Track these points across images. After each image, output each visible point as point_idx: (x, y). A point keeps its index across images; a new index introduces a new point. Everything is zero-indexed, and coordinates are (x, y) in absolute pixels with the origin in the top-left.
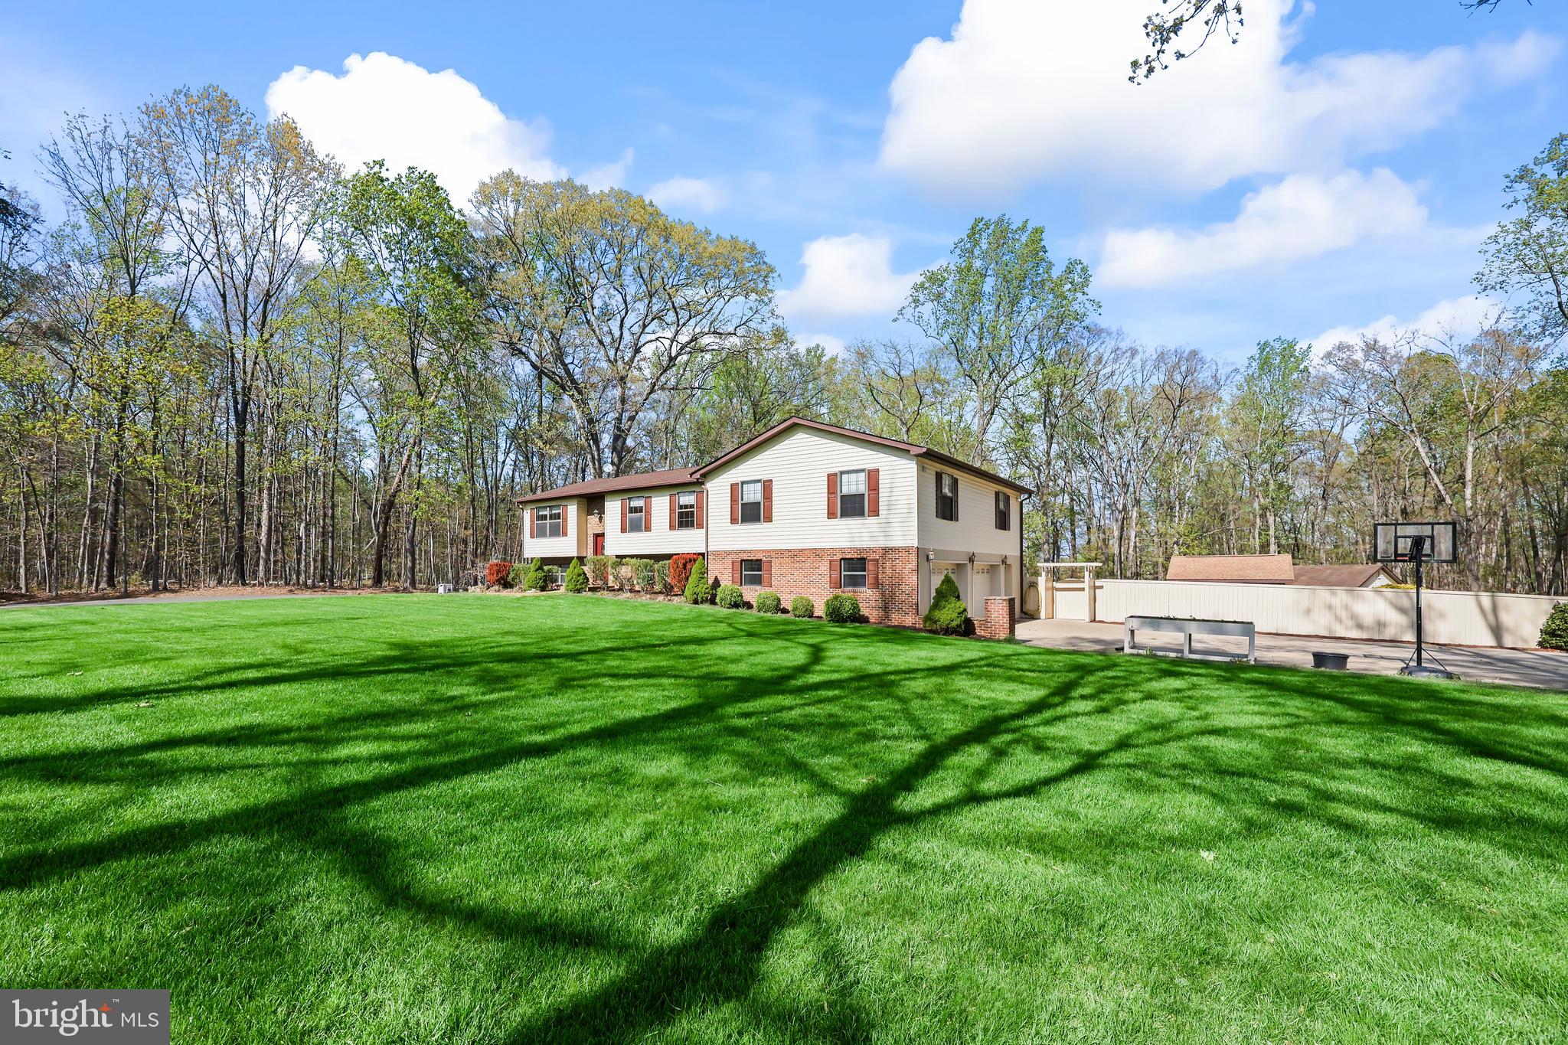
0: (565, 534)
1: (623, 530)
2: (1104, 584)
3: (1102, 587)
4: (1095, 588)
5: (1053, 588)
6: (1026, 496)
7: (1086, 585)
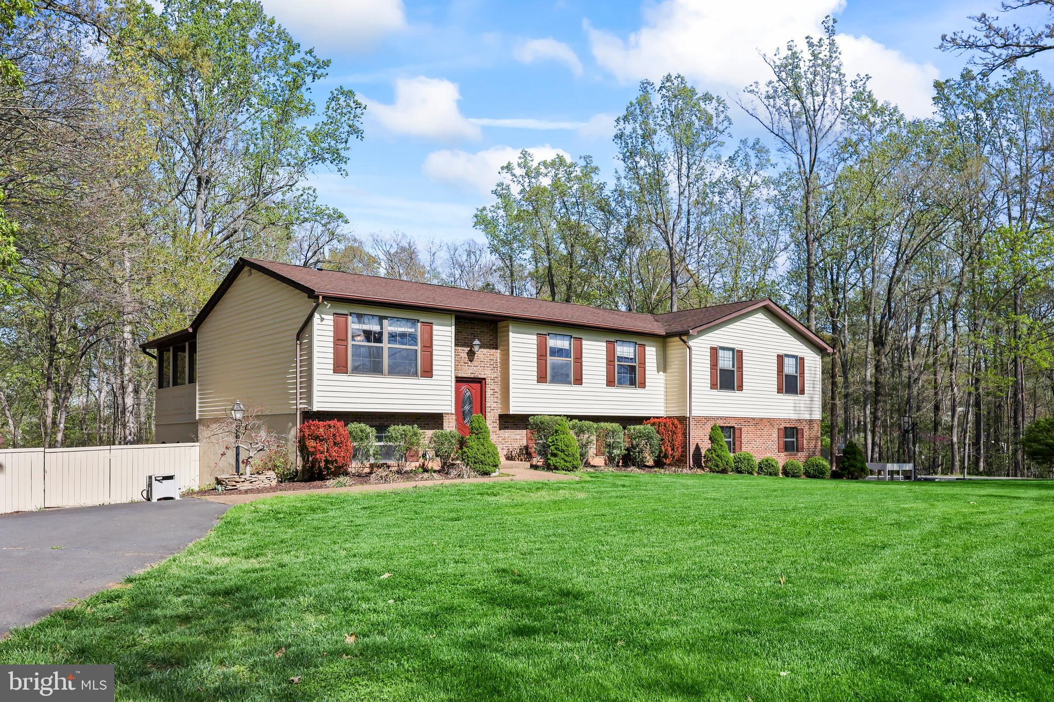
0: (428, 372)
1: (542, 378)
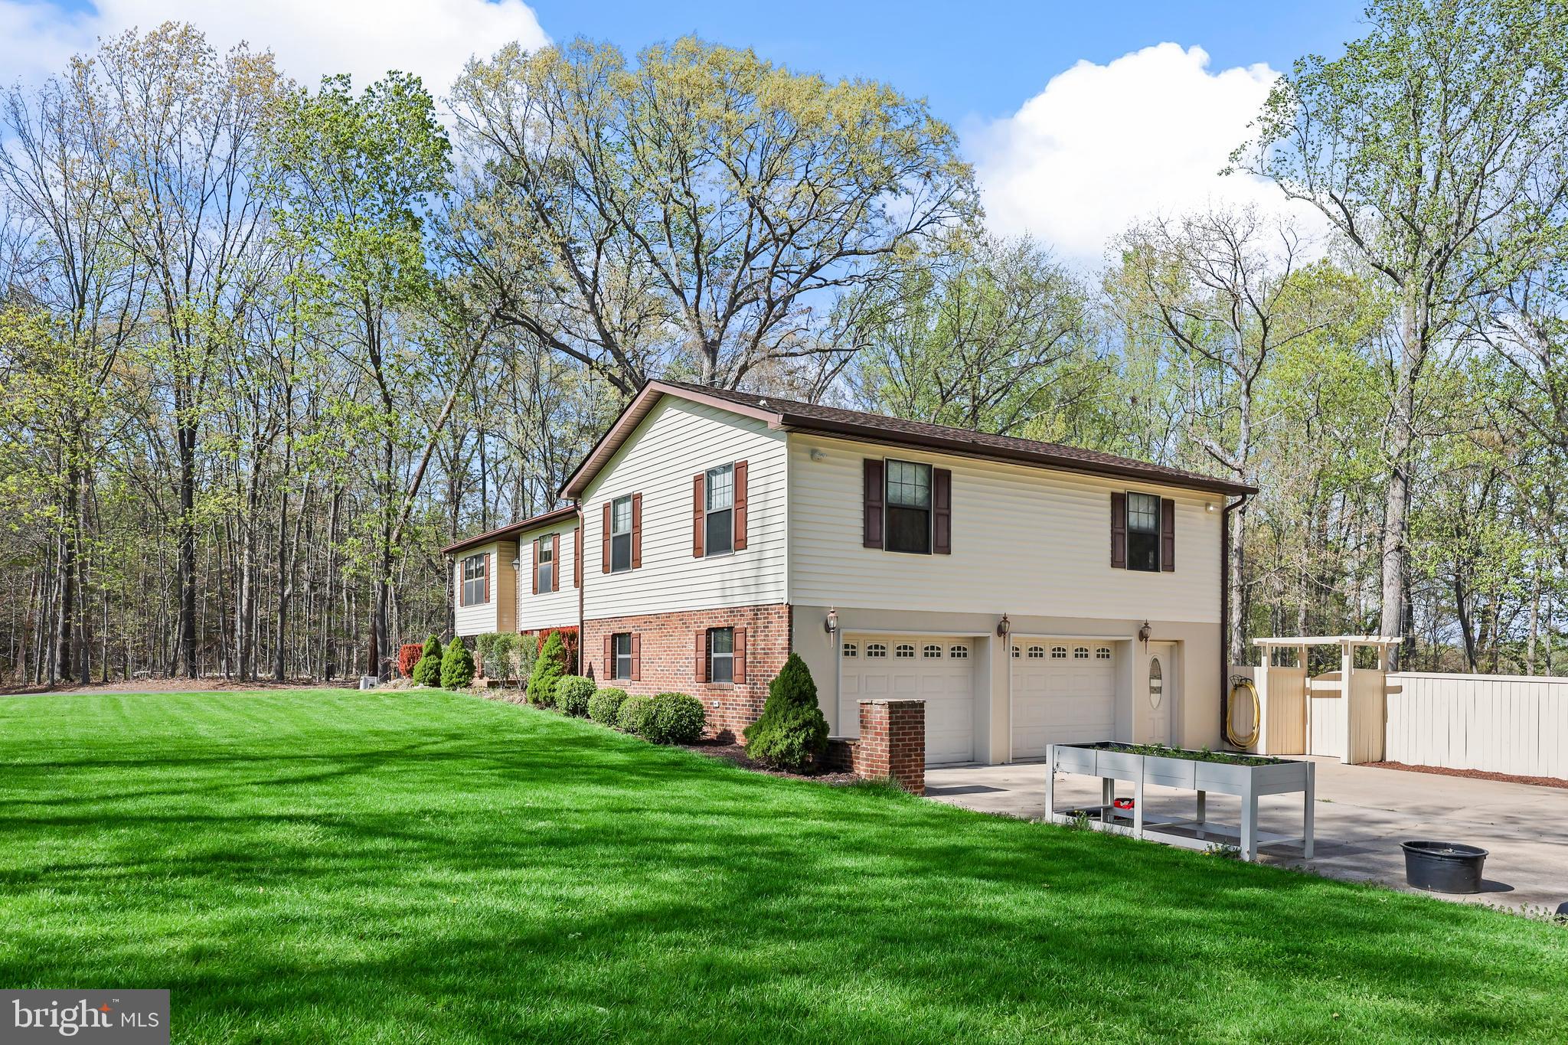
0: (487, 599)
1: (534, 590)
2: (1404, 683)
3: (1398, 690)
4: (1385, 690)
5: (1305, 691)
6: (1239, 498)
7: (1343, 686)
